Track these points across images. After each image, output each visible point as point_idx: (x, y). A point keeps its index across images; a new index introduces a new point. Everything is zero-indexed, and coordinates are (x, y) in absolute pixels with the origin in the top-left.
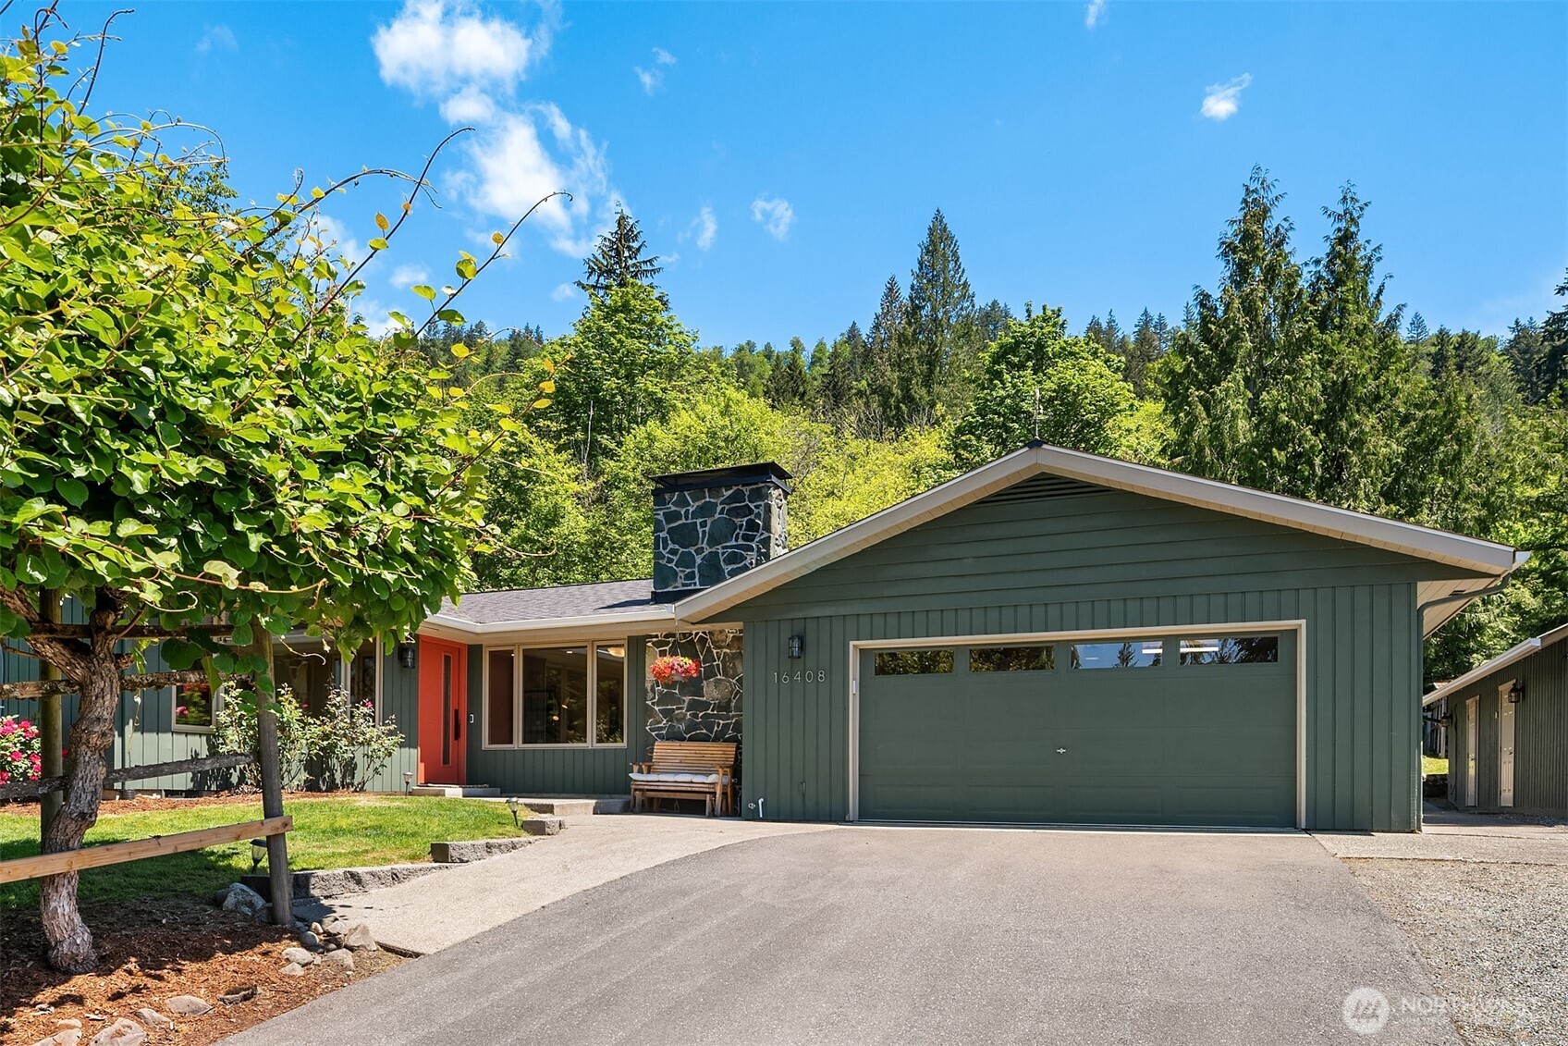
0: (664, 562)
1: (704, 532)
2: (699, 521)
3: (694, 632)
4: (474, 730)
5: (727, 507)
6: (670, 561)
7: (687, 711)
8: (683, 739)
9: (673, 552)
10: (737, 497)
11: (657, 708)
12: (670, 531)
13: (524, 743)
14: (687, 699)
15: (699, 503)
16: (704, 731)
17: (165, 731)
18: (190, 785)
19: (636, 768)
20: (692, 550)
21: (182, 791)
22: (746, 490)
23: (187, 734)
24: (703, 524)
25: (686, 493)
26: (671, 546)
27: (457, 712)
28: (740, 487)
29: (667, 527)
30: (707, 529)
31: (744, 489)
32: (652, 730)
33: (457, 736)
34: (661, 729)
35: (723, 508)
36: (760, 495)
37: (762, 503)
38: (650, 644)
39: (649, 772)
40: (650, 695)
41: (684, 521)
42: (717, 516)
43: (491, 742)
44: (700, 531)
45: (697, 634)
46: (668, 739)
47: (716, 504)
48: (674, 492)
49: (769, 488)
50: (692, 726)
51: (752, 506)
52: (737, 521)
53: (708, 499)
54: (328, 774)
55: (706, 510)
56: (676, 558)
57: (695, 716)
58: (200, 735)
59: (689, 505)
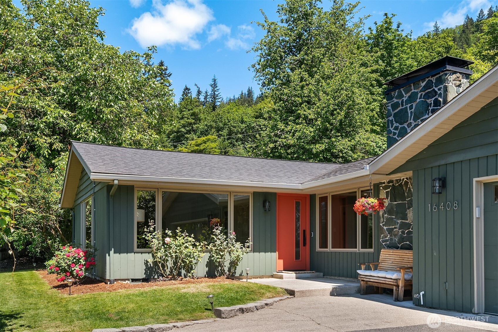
0: (391, 135)
1: (411, 112)
2: (408, 106)
3: (402, 178)
4: (313, 240)
5: (424, 93)
6: (395, 134)
7: (399, 229)
8: (397, 248)
9: (396, 128)
10: (429, 85)
11: (385, 228)
12: (395, 115)
13: (332, 248)
14: (399, 221)
15: (409, 94)
16: (408, 243)
17: (131, 252)
18: (144, 276)
19: (363, 267)
20: (405, 125)
21: (140, 279)
22: (434, 79)
23: (142, 253)
24: (411, 107)
25: (402, 89)
26: (395, 125)
27: (304, 231)
28: (430, 78)
29: (393, 113)
30: (413, 110)
31: (432, 79)
32: (383, 241)
33: (305, 244)
34: (387, 241)
35: (422, 94)
36: (441, 81)
37: (442, 86)
38: (381, 188)
39: (376, 269)
40: (382, 220)
41: (401, 108)
42: (418, 100)
43: (320, 247)
44: (409, 111)
45: (403, 179)
46: (390, 248)
47: (417, 93)
48: (396, 90)
49: (446, 74)
50: (402, 239)
51: (436, 89)
52: (429, 101)
53: (413, 91)
54: (220, 268)
55: (412, 98)
56: (397, 132)
57: (403, 233)
58: (149, 253)
59: (403, 96)
